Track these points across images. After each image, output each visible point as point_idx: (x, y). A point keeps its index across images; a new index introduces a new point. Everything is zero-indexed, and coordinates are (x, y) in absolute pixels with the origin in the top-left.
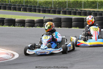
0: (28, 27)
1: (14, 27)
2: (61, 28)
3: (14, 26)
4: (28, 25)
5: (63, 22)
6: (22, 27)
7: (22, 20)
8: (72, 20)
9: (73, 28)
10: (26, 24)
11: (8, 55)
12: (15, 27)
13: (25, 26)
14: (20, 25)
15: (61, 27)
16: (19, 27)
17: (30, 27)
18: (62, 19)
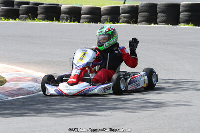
0: (87, 24)
1: (57, 23)
2: (156, 25)
3: (58, 20)
4: (88, 18)
5: (160, 13)
6: (74, 22)
7: (75, 7)
8: (180, 9)
9: (182, 26)
10: (83, 16)
11: (37, 82)
12: (61, 23)
13: (81, 21)
14: (71, 18)
15: (156, 23)
16: (68, 23)
17: (92, 24)
18: (158, 7)
